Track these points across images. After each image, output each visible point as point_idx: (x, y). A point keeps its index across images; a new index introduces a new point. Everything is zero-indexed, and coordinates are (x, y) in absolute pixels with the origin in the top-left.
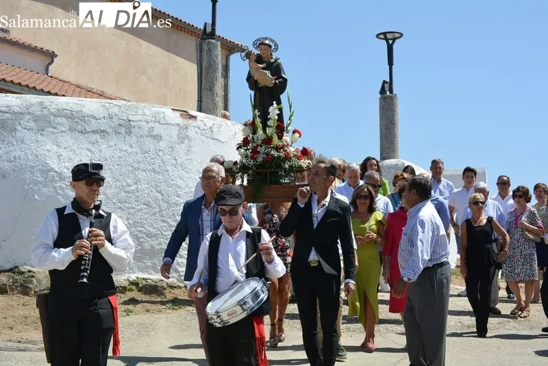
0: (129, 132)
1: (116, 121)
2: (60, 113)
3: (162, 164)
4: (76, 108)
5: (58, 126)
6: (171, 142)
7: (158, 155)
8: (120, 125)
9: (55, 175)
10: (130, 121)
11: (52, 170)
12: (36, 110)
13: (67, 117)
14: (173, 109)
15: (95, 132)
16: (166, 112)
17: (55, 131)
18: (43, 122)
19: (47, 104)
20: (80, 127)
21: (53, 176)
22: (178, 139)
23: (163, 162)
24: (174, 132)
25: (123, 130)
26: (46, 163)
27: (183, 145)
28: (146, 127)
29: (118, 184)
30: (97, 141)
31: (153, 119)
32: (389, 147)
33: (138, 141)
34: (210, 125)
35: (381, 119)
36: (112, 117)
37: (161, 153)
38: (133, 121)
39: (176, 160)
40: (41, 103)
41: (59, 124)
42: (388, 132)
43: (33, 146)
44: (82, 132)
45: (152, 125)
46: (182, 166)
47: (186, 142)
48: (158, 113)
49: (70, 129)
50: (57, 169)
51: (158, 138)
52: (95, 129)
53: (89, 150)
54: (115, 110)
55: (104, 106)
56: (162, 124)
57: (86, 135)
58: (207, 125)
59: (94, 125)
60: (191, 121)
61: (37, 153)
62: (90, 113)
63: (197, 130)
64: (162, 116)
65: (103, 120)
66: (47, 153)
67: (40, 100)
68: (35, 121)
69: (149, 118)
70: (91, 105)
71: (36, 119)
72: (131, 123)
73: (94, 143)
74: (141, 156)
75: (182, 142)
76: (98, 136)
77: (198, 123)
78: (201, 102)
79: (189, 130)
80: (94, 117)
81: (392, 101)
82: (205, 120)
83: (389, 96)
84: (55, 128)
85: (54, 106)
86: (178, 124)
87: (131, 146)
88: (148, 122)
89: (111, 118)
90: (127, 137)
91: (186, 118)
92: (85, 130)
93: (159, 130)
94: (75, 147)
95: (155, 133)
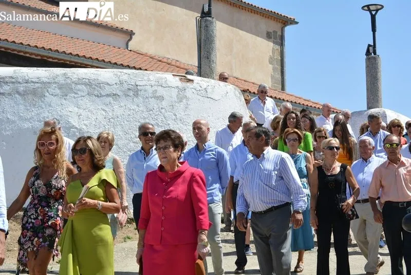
0: (136, 94)
1: (126, 86)
2: (80, 82)
3: (164, 119)
4: (93, 77)
5: (79, 92)
6: (172, 102)
7: (161, 112)
8: (129, 89)
9: (76, 130)
10: (137, 86)
11: (73, 127)
12: (61, 80)
13: (85, 84)
14: (173, 75)
15: (108, 95)
16: (167, 77)
17: (76, 96)
18: (66, 90)
19: (70, 75)
20: (96, 92)
21: (74, 132)
22: (178, 98)
23: (165, 118)
24: (174, 93)
25: (131, 93)
26: (68, 121)
27: (182, 103)
28: (150, 90)
29: (128, 136)
30: (110, 103)
31: (157, 83)
32: (373, 99)
33: (144, 102)
34: (205, 87)
35: (367, 75)
36: (123, 83)
37: (163, 111)
38: (140, 86)
39: (175, 115)
40: (65, 74)
41: (79, 90)
42: (372, 85)
43: (59, 109)
44: (98, 96)
45: (155, 88)
46: (181, 120)
47: (184, 101)
48: (162, 79)
49: (88, 94)
50: (77, 126)
51: (161, 98)
52: (108, 93)
53: (104, 110)
54: (125, 77)
55: (116, 75)
56: (164, 87)
57: (102, 98)
58: (202, 87)
59: (108, 90)
60: (188, 84)
61: (61, 114)
62: (104, 80)
63: (194, 91)
64: (164, 80)
65: (115, 85)
66: (69, 114)
67: (64, 72)
68: (60, 88)
69: (153, 83)
70: (106, 74)
71: (61, 87)
72: (139, 87)
73: (107, 105)
74: (147, 113)
75: (181, 101)
76: (111, 99)
77: (195, 84)
78: (200, 68)
79: (186, 91)
80: (108, 84)
81: (375, 61)
82: (200, 82)
83: (373, 57)
84: (76, 93)
85: (76, 76)
86: (177, 87)
87: (138, 106)
88: (152, 86)
89: (121, 83)
90: (135, 99)
91: (185, 81)
92: (101, 94)
93: (161, 91)
94: (92, 108)
95: (158, 94)
